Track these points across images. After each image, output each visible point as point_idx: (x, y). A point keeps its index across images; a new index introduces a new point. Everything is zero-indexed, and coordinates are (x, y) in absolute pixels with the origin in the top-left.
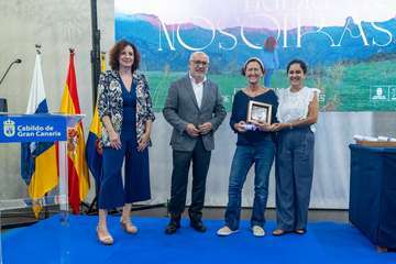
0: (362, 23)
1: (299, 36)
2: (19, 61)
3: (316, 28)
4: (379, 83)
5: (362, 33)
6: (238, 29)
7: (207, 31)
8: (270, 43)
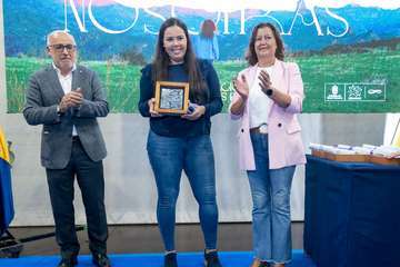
0: (315, 8)
1: (243, 20)
3: (263, 13)
4: (333, 80)
5: (315, 21)
7: (129, 8)
8: (208, 28)
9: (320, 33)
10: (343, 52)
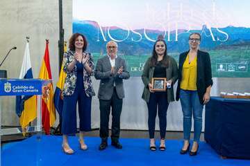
0: (212, 28)
1: (177, 35)
2: (15, 48)
4: (221, 62)
5: (212, 34)
6: (142, 30)
7: (125, 31)
8: (161, 38)
9: (214, 40)
10: (225, 48)
